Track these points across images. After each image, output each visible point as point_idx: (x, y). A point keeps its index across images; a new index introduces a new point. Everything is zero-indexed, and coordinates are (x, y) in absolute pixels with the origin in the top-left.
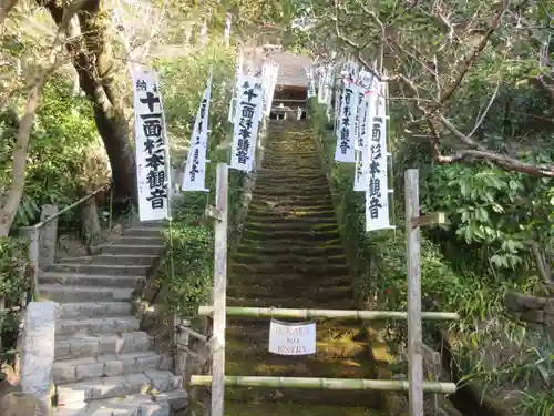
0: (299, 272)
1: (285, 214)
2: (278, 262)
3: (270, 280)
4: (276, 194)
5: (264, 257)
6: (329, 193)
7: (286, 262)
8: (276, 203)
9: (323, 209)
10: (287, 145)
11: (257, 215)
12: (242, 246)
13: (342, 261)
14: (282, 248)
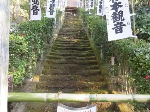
0: (76, 63)
1: (70, 41)
2: (67, 59)
3: (63, 66)
4: (66, 35)
5: (61, 57)
6: (86, 35)
7: (70, 59)
8: (67, 38)
9: (84, 40)
10: (71, 22)
11: (59, 41)
12: (52, 52)
13: (95, 59)
14: (68, 53)
